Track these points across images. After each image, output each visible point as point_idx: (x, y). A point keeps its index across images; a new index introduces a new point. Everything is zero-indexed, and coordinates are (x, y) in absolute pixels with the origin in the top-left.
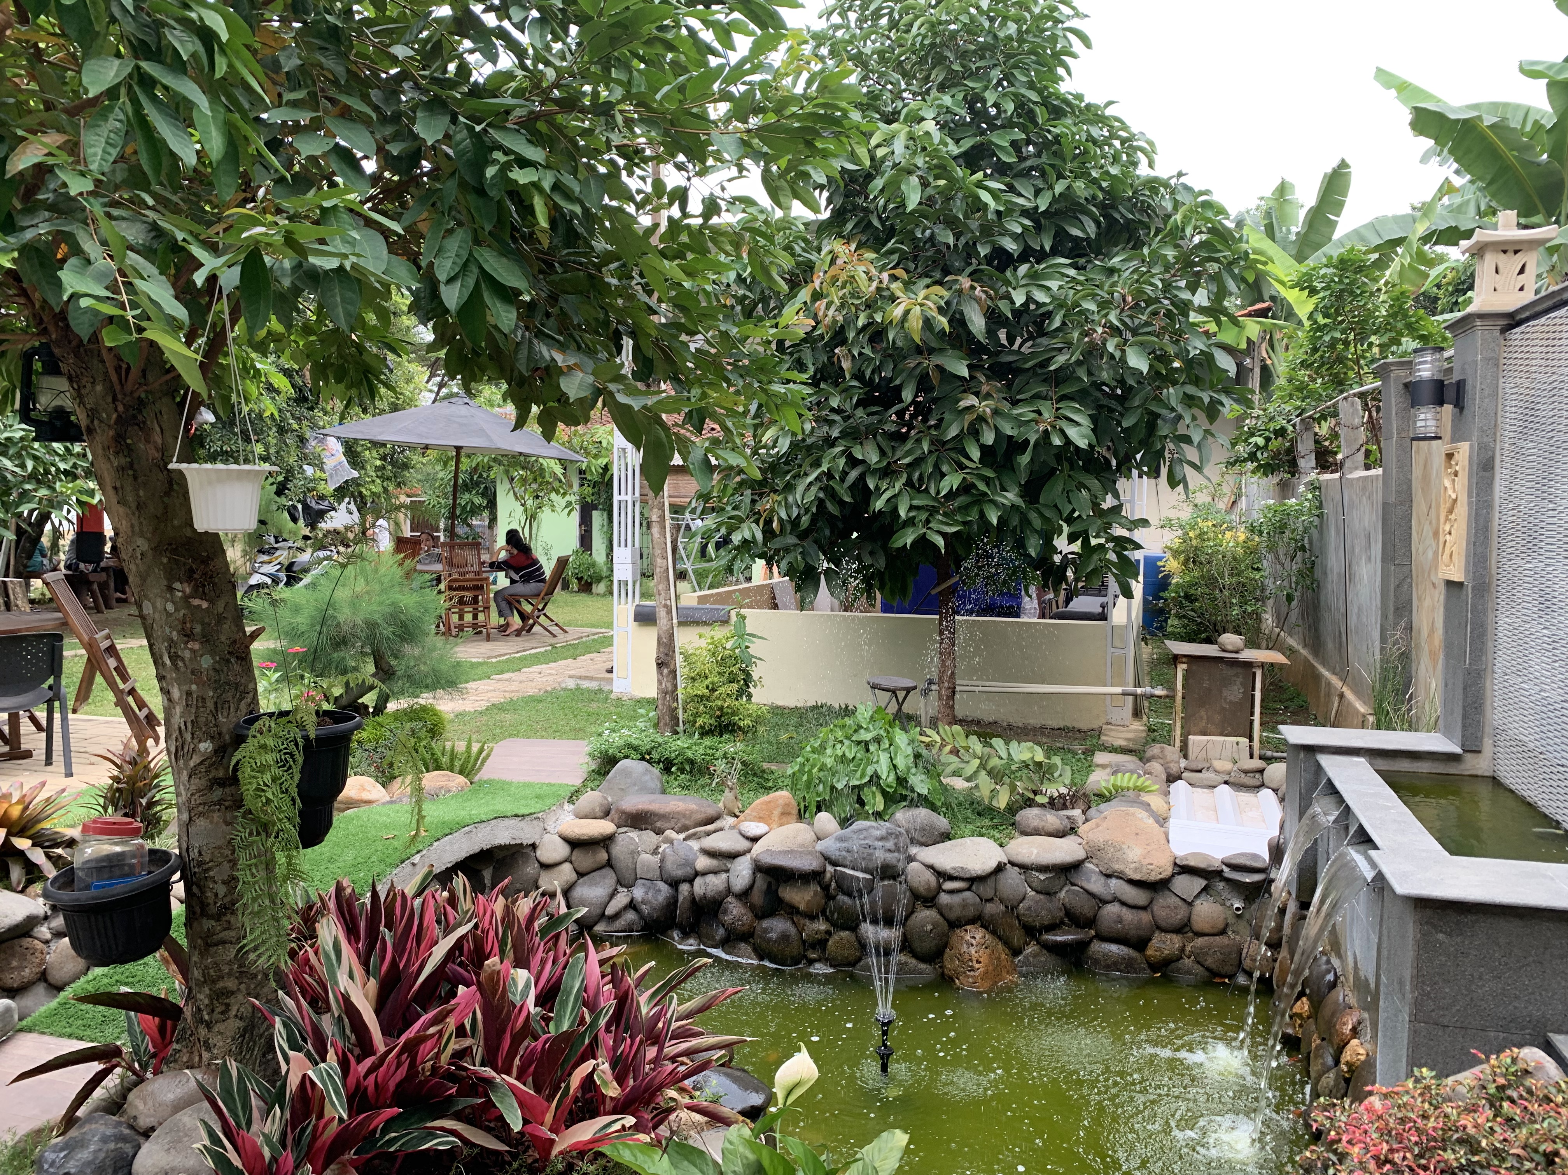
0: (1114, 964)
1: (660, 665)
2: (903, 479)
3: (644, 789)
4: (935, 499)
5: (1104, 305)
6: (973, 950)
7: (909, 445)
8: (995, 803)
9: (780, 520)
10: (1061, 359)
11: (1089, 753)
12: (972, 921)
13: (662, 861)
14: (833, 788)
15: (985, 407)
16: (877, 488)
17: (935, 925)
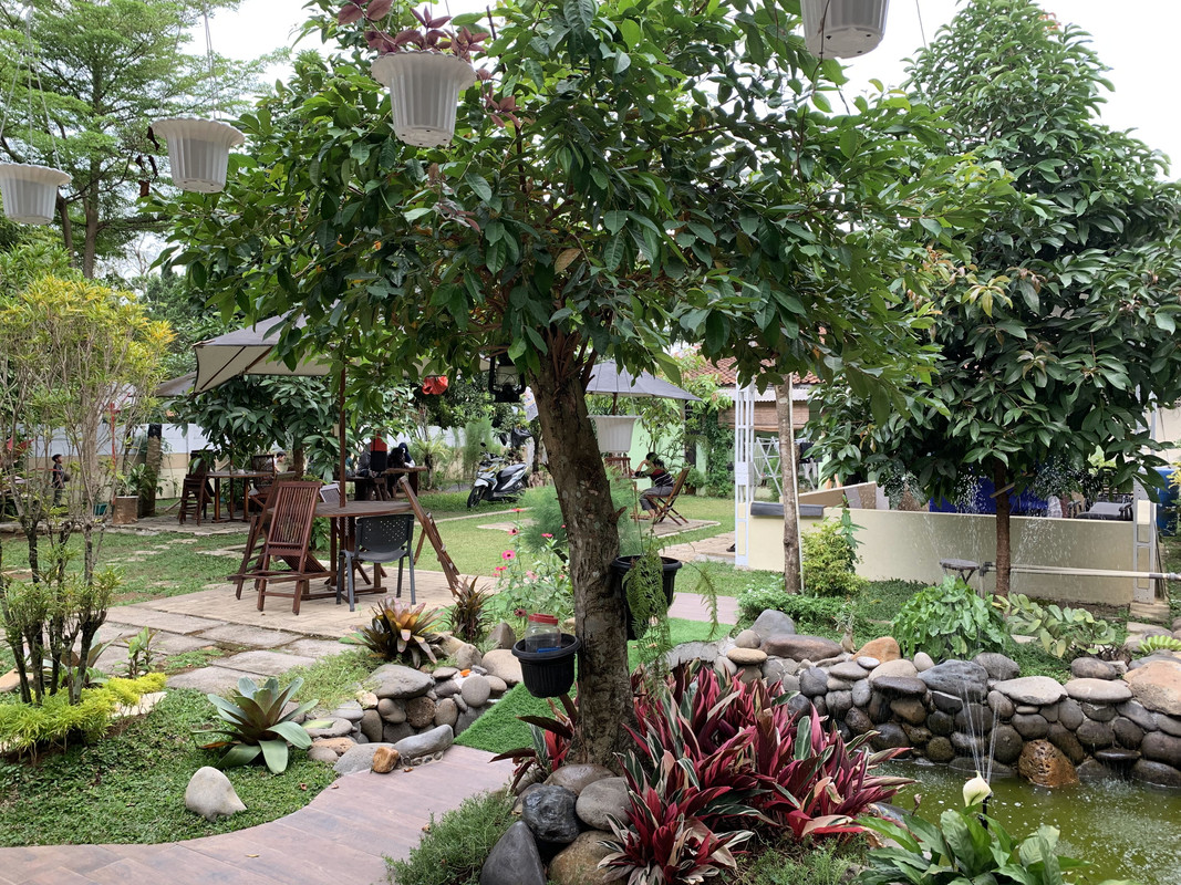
0: (1159, 778)
1: (787, 545)
2: (974, 412)
3: (782, 630)
4: (1000, 427)
5: (1133, 283)
6: (1043, 758)
7: (979, 388)
8: (1054, 653)
9: (876, 442)
10: (1099, 324)
11: (1122, 622)
12: (1041, 737)
13: (801, 680)
14: (928, 636)
15: (1040, 360)
16: (954, 420)
17: (1012, 737)
